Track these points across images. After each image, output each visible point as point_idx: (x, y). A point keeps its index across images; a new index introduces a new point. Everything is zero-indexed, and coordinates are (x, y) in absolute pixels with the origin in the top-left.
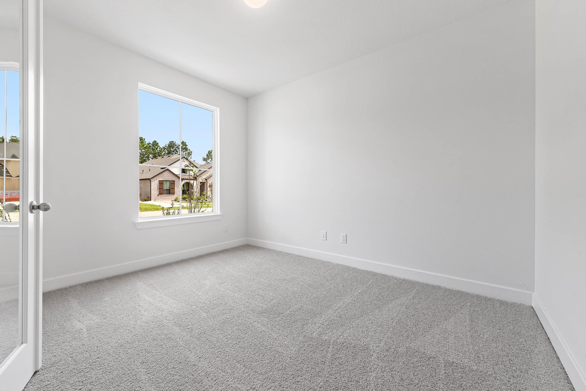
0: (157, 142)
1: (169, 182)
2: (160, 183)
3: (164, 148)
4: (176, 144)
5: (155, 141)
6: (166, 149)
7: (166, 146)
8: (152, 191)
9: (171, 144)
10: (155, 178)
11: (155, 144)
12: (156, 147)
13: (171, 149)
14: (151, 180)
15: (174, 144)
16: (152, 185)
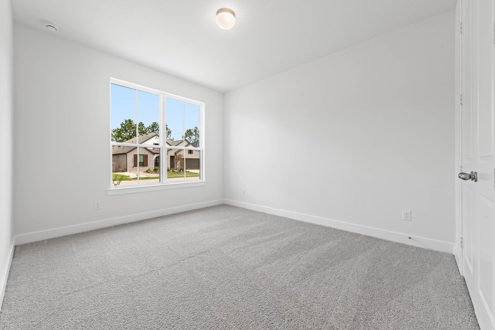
0: (142, 123)
1: (143, 156)
2: (135, 157)
3: (149, 128)
4: (158, 124)
5: (141, 123)
6: (150, 129)
7: (150, 127)
8: (128, 163)
9: (154, 125)
10: (131, 152)
11: (141, 125)
12: (142, 127)
13: (154, 129)
14: (127, 154)
15: (156, 125)
16: (127, 158)
